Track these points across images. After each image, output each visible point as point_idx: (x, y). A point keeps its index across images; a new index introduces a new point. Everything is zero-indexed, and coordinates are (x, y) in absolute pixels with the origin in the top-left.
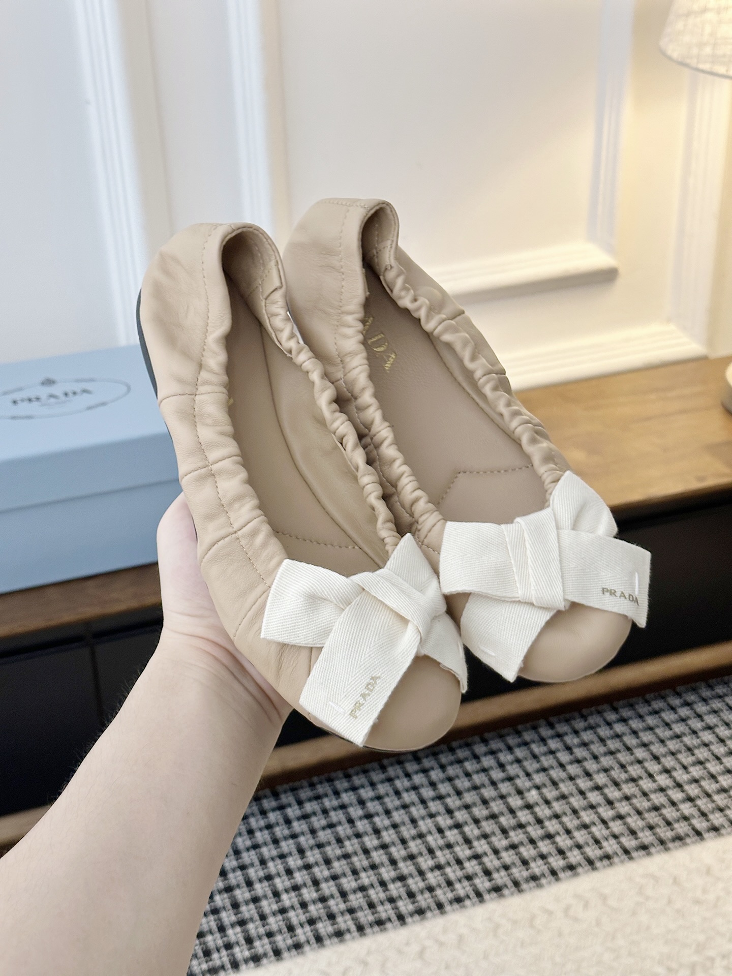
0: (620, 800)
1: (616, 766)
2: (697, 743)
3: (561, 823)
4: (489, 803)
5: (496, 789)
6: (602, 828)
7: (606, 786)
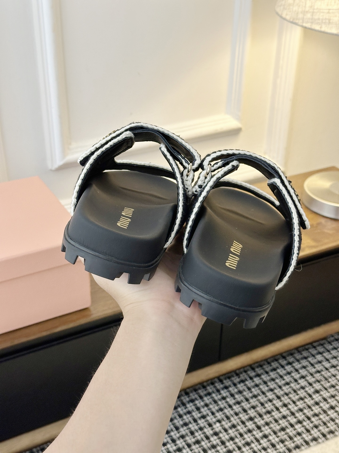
0: (264, 426)
1: (259, 405)
2: (298, 387)
3: (235, 443)
4: (194, 433)
5: (198, 424)
6: (257, 444)
7: (255, 417)
